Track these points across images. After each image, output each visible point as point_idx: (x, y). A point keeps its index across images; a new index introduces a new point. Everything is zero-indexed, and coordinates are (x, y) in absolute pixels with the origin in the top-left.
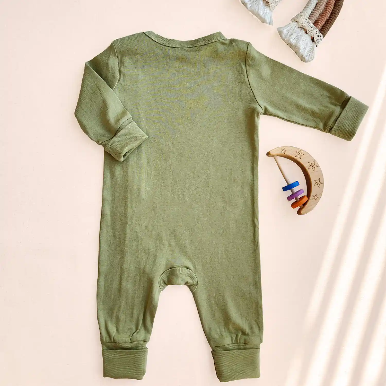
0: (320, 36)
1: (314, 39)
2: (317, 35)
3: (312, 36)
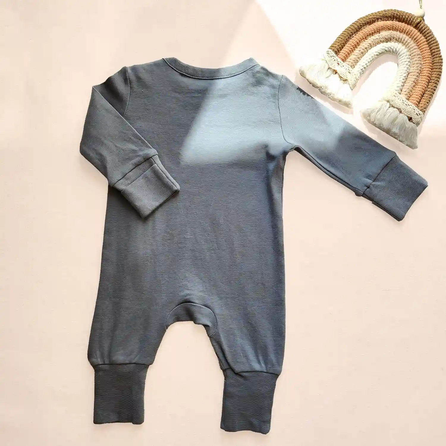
0: (419, 114)
1: (412, 119)
2: (415, 113)
3: (409, 116)
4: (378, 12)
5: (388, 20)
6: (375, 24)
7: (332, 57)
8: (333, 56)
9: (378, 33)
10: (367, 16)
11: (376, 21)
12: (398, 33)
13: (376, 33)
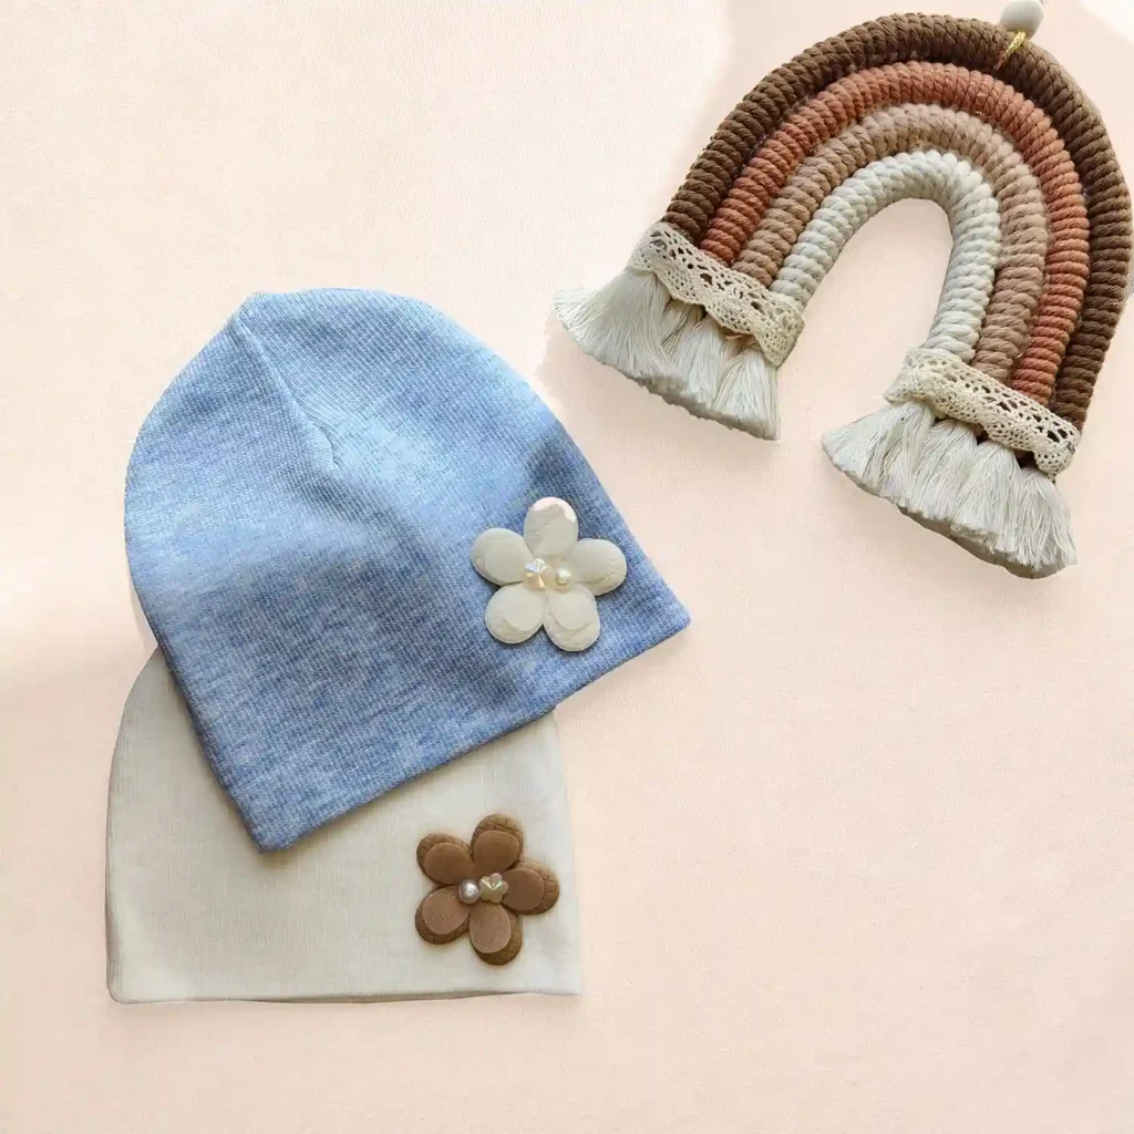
1: (1036, 456)
2: (1045, 434)
3: (1019, 447)
4: (842, 35)
5: (887, 62)
6: (836, 86)
7: (679, 257)
8: (681, 251)
9: (853, 121)
10: (799, 60)
11: (840, 72)
12: (936, 109)
13: (845, 123)
